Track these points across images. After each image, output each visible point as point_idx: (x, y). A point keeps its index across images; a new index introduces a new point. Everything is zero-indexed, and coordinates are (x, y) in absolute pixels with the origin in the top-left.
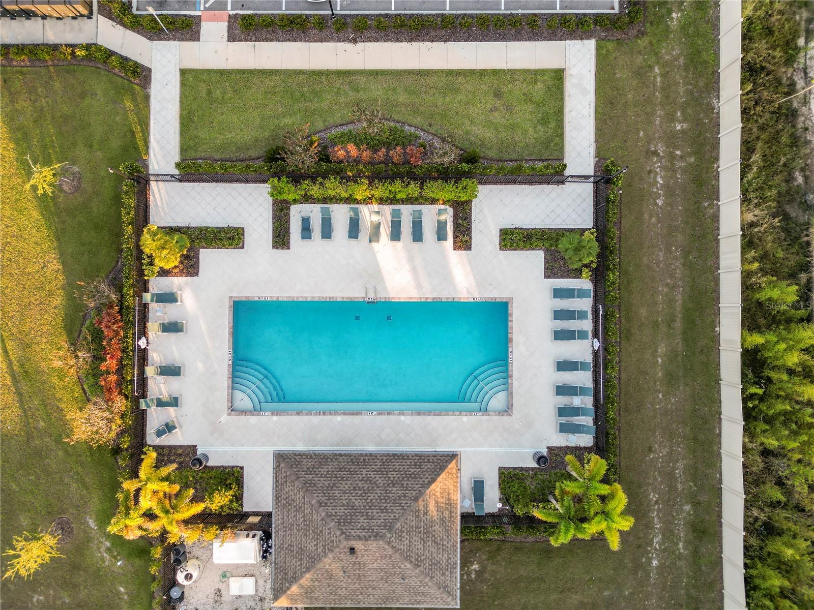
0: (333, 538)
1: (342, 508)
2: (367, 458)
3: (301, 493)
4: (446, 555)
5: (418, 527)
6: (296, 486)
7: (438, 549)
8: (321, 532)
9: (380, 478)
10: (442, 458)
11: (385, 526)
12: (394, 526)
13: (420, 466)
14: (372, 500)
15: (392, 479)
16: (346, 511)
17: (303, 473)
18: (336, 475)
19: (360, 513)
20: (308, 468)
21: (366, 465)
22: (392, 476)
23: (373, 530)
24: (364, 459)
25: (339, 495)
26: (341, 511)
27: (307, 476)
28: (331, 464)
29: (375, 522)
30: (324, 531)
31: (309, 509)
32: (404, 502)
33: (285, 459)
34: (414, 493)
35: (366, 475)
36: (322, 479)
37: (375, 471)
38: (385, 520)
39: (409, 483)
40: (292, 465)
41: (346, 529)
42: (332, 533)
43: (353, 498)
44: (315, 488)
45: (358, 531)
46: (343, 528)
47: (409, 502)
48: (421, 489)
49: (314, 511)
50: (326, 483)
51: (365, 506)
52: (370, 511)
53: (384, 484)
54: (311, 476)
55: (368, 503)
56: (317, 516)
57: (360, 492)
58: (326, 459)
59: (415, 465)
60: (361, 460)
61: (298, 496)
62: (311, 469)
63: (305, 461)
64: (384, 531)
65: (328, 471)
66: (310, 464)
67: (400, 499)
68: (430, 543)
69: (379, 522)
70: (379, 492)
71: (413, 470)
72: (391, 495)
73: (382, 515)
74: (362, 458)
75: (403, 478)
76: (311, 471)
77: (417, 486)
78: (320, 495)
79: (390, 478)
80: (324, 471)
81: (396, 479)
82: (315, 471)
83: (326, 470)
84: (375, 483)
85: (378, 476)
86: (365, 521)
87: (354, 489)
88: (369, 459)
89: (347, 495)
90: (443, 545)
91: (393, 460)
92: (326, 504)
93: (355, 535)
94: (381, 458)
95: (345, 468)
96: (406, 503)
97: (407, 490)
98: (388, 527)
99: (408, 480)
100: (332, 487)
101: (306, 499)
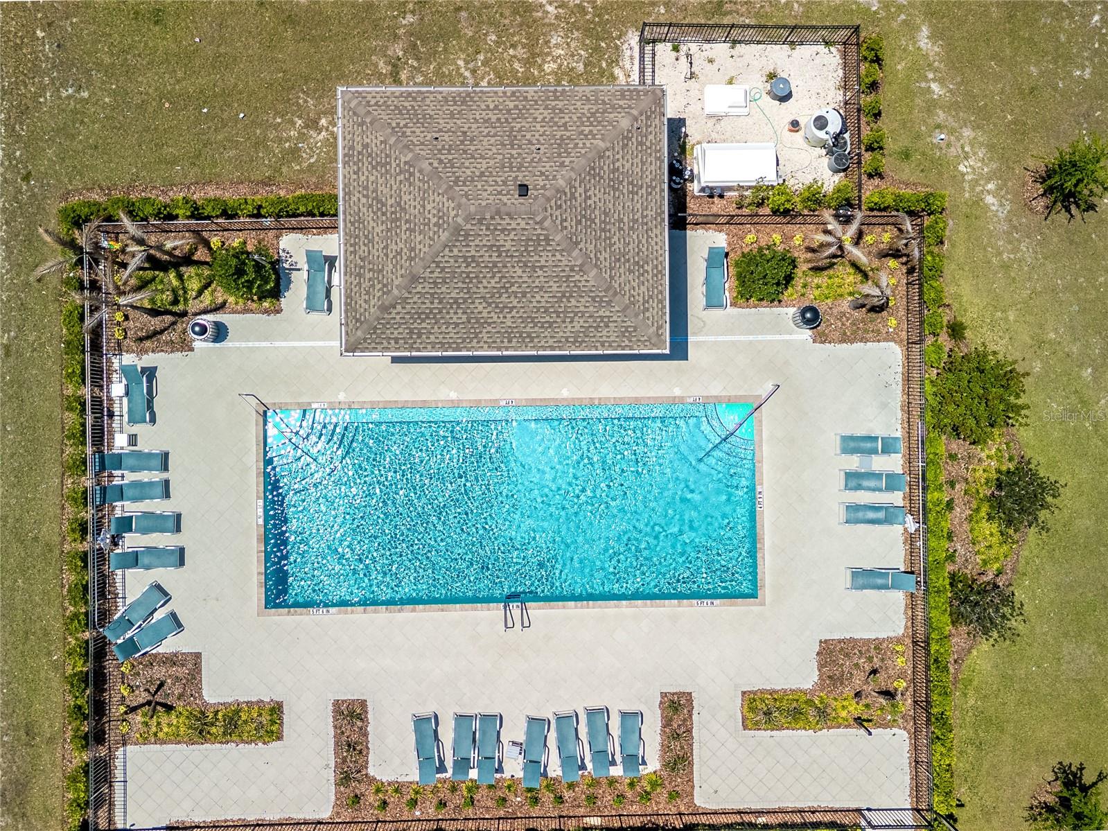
0: (558, 213)
1: (543, 263)
2: (506, 344)
3: (617, 286)
4: (363, 178)
5: (412, 231)
6: (627, 297)
7: (375, 191)
8: (579, 222)
9: (480, 313)
10: (373, 345)
11: (467, 235)
12: (452, 235)
13: (411, 332)
14: (493, 277)
15: (460, 311)
16: (537, 258)
17: (615, 318)
18: (558, 317)
19: (512, 256)
20: (607, 326)
21: (506, 332)
22: (460, 315)
23: (488, 229)
24: (510, 341)
25: (551, 283)
26: (545, 258)
27: (608, 314)
28: (568, 334)
29: (484, 242)
30: (573, 223)
31: (602, 258)
32: (436, 274)
33: (649, 341)
34: (419, 289)
35: (505, 317)
36: (582, 309)
37: (489, 324)
38: (468, 246)
39: (428, 305)
40: (635, 331)
41: (535, 229)
42: (558, 222)
43: (526, 279)
44: (593, 294)
45: (514, 226)
46: (539, 231)
47: (427, 274)
48: (407, 295)
49: (592, 255)
50: (573, 302)
51: (505, 266)
52: (494, 259)
53: (473, 303)
54: (601, 313)
55: (500, 272)
56: (586, 249)
57: (514, 289)
58: (576, 341)
59: (420, 335)
60: (515, 340)
61: (622, 279)
62: (602, 325)
63: (612, 339)
64: (469, 227)
65: (571, 322)
66: (604, 333)
67: (444, 279)
68: (389, 203)
69: (477, 242)
70: (482, 290)
71: (424, 325)
72: (460, 285)
73: (473, 253)
74: (513, 344)
75: (440, 312)
76: (602, 321)
77: (415, 299)
78: (583, 283)
79: (463, 313)
80: (578, 324)
81: (451, 311)
82: (595, 321)
83: (575, 324)
84: (490, 304)
85: (485, 315)
86: (502, 243)
87: (524, 294)
88: (502, 342)
89: (537, 284)
90: (367, 197)
91: (460, 341)
92: (572, 270)
93: (519, 221)
94: (482, 344)
95: (542, 327)
96: (432, 272)
97: (432, 295)
98: (462, 233)
99: (431, 310)
100: (564, 296)
101: (607, 276)
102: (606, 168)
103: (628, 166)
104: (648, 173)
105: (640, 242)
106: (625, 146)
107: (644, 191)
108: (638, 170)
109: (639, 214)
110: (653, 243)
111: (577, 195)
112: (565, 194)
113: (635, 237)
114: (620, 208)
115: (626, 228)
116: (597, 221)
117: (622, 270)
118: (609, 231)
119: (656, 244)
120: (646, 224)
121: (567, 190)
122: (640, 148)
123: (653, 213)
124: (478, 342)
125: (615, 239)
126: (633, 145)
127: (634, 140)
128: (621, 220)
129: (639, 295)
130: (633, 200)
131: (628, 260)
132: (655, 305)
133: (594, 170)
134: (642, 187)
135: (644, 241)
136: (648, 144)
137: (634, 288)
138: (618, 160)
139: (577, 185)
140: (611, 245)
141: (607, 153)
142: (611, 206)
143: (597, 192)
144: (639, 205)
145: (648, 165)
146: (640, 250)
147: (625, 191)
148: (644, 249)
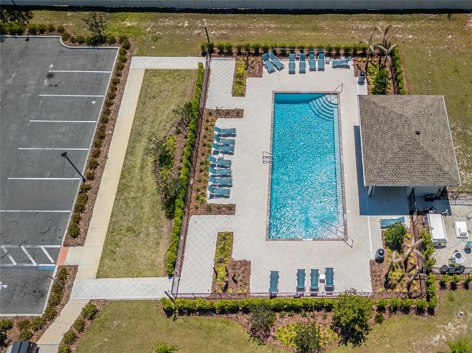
0: (411, 143)
1: (393, 141)
2: (364, 137)
3: (388, 165)
5: (400, 107)
6: (384, 169)
8: (409, 151)
9: (375, 127)
10: (362, 102)
11: (401, 118)
12: (400, 114)
13: (367, 111)
14: (387, 128)
15: (375, 122)
16: (395, 139)
17: (376, 166)
18: (375, 149)
19: (395, 132)
20: (373, 164)
21: (369, 136)
22: (373, 122)
23: (403, 123)
24: (365, 138)
25: (387, 145)
26: (395, 141)
27: (377, 163)
28: (369, 153)
29: (399, 123)
30: (408, 149)
31: (397, 159)
32: (386, 113)
33: (369, 178)
34: (381, 110)
35: (374, 134)
36: (379, 156)
37: (371, 131)
38: (397, 119)
39: (376, 113)
40: (372, 173)
41: (405, 136)
42: (408, 143)
43: (387, 137)
44: (384, 158)
45: (405, 130)
46: (404, 137)
47: (386, 111)
48: (379, 107)
49: (398, 156)
50: (381, 153)
51: (391, 131)
52: (393, 127)
53: (378, 125)
54: (377, 161)
55: (389, 130)
56: (400, 154)
57: (384, 135)
58: (367, 156)
59: (366, 113)
60: (366, 139)
61: (390, 167)
62: (373, 163)
63: (369, 167)
64: (403, 118)
65: (374, 154)
66: (370, 164)
67: (385, 115)
68: (408, 103)
69: (399, 121)
70: (383, 126)
71: (369, 113)
72: (384, 120)
73: (395, 121)
74: (364, 139)
75: (374, 117)
76: (375, 162)
77: (378, 109)
78: (388, 154)
79: (374, 123)
80: (373, 156)
81: (375, 120)
82: (374, 160)
83: (373, 155)
84: (378, 129)
85: (374, 129)
86: (399, 128)
87: (382, 138)
88: (365, 136)
89: (386, 141)
91: (365, 124)
92: (392, 150)
93: (407, 131)
94: (364, 130)
95: (371, 146)
96: (387, 112)
97: (380, 113)
98: (401, 117)
99: (375, 114)
100: (383, 149)
101: (391, 161)
102: (429, 161)
103: (431, 170)
104: (429, 178)
105: (404, 174)
106: (438, 169)
107: (422, 176)
108: (430, 174)
109: (414, 174)
110: (404, 180)
111: (418, 150)
112: (418, 146)
113: (406, 172)
114: (415, 167)
115: (408, 169)
116: (410, 158)
117: (393, 167)
118: (407, 162)
119: (404, 181)
120: (411, 177)
121: (419, 147)
122: (438, 175)
123: (415, 180)
124: (365, 129)
125: (404, 165)
126: (438, 172)
127: (440, 172)
128: (411, 167)
129: (385, 174)
130: (419, 172)
131: (397, 170)
132: (382, 180)
133: (428, 157)
134: (424, 175)
135: (404, 176)
136: (440, 178)
137: (387, 172)
138: (432, 166)
139: (422, 150)
140: (402, 163)
141: (434, 162)
142: (416, 163)
143: (420, 158)
144: (417, 174)
145: (432, 178)
146: (401, 174)
147: (422, 169)
148: (401, 176)
